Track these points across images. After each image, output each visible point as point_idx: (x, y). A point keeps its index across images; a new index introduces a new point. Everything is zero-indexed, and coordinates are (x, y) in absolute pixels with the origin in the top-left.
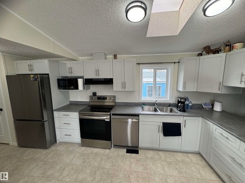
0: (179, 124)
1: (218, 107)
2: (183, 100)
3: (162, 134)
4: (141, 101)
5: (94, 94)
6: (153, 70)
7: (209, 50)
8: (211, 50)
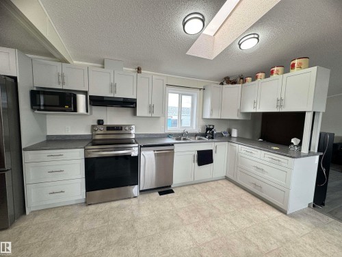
0: (211, 151)
1: (235, 133)
2: (211, 127)
3: (196, 164)
4: (167, 132)
5: (100, 122)
6: (178, 95)
7: (229, 81)
8: (230, 81)
